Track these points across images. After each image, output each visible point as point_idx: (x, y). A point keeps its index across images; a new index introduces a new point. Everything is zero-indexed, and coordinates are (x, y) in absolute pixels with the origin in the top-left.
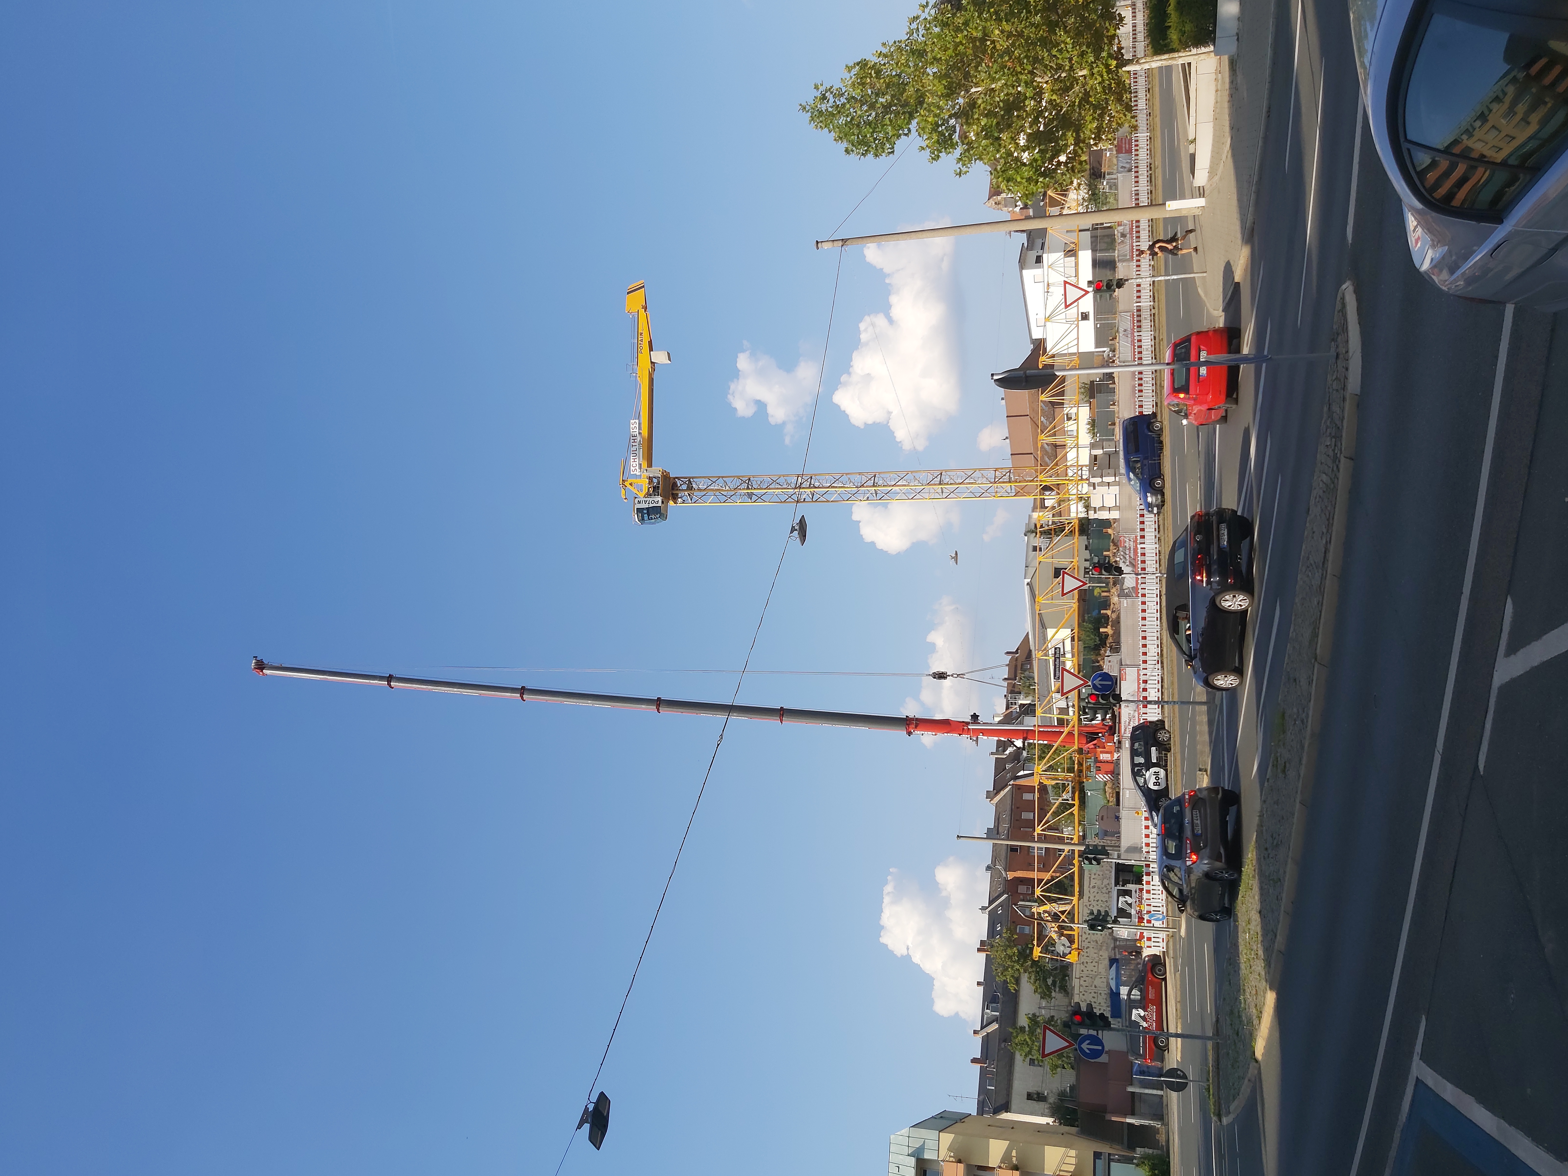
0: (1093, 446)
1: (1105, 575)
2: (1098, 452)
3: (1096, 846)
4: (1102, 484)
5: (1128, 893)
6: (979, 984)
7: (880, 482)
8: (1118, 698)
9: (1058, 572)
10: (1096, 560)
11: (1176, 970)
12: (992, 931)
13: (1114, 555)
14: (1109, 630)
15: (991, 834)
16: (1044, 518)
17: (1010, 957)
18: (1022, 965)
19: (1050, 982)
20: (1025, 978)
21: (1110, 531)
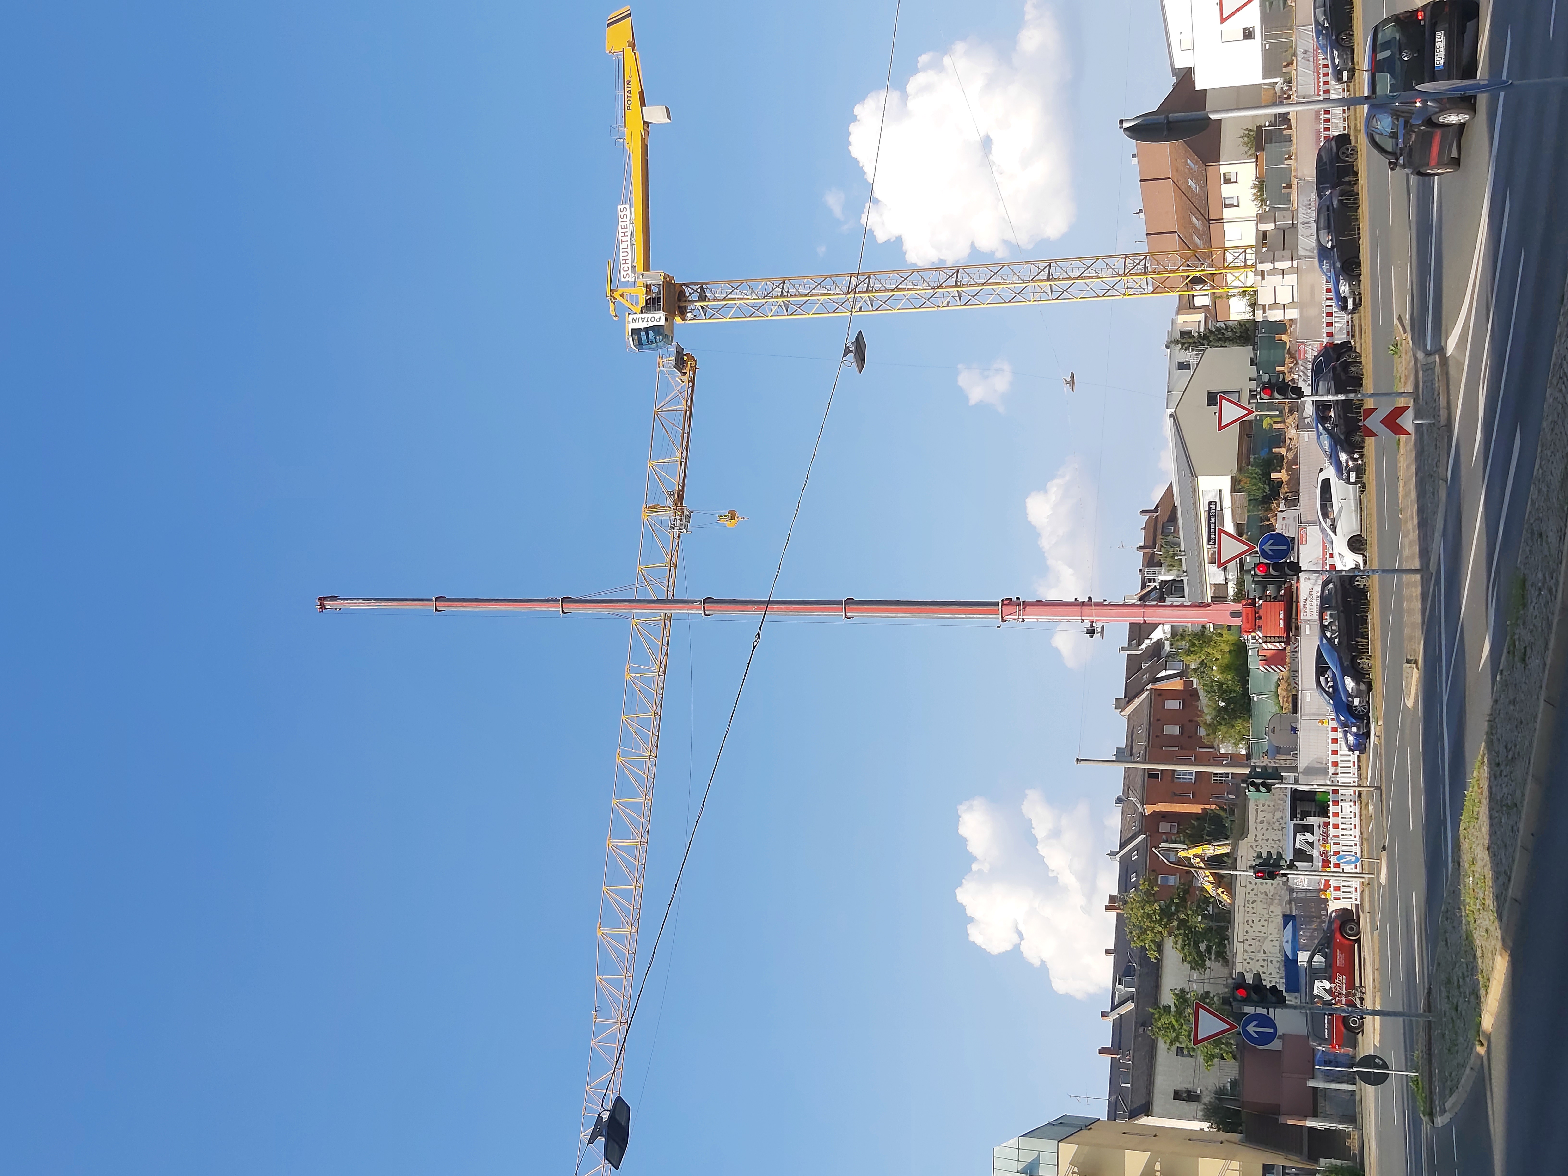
0: (1261, 218)
1: (1279, 398)
2: (1269, 227)
3: (1264, 768)
4: (1274, 272)
5: (1309, 829)
6: (1108, 952)
7: (965, 280)
8: (1296, 568)
9: (1213, 399)
10: (1266, 378)
11: (1373, 929)
12: (1124, 884)
13: (1291, 371)
14: (1283, 475)
15: (1122, 756)
16: (1193, 321)
17: (1149, 916)
18: (1165, 927)
19: (1203, 947)
20: (1169, 943)
21: (1285, 338)
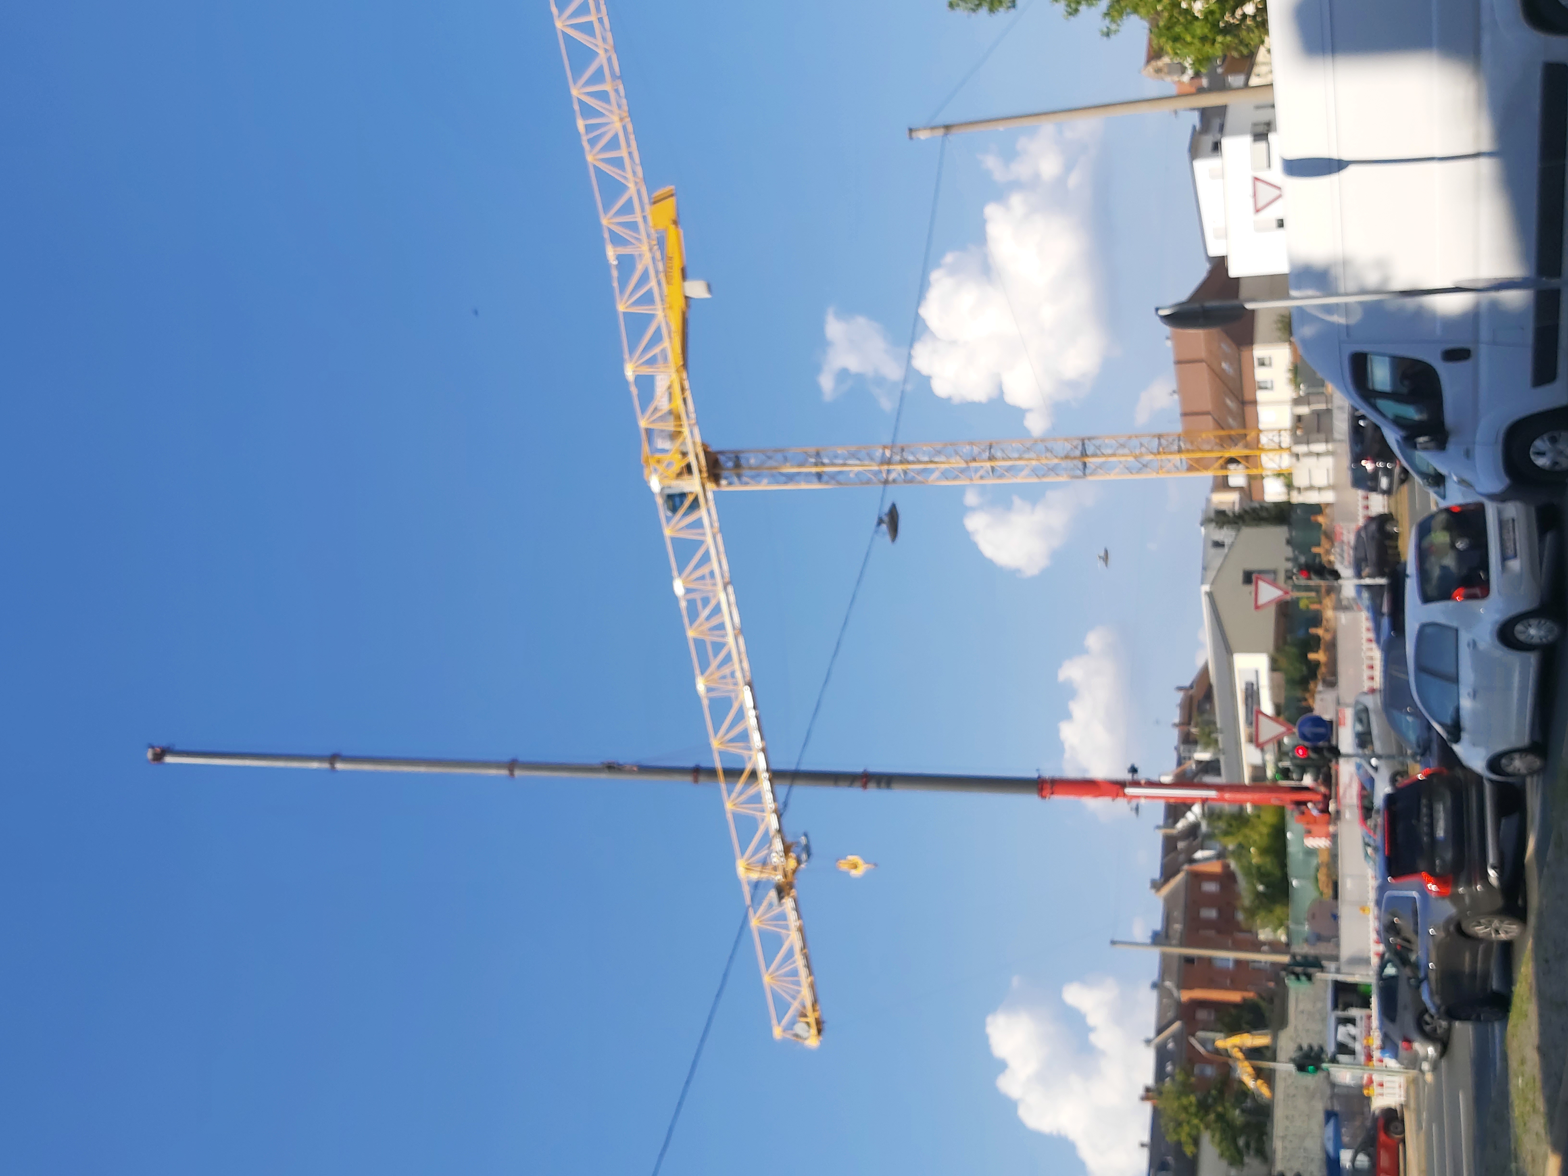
0: (1296, 402)
1: (1315, 580)
2: (1304, 410)
3: (1305, 957)
4: (1310, 454)
5: (1352, 1021)
6: (1143, 1145)
7: (999, 454)
8: (1336, 752)
9: (1248, 578)
11: (1419, 1127)
12: (1160, 1074)
13: (1328, 552)
14: (1319, 656)
15: (1158, 939)
16: (1228, 500)
17: (1185, 1109)
18: (1201, 1120)
19: (1241, 1142)
20: (1206, 1138)
21: (1320, 519)
